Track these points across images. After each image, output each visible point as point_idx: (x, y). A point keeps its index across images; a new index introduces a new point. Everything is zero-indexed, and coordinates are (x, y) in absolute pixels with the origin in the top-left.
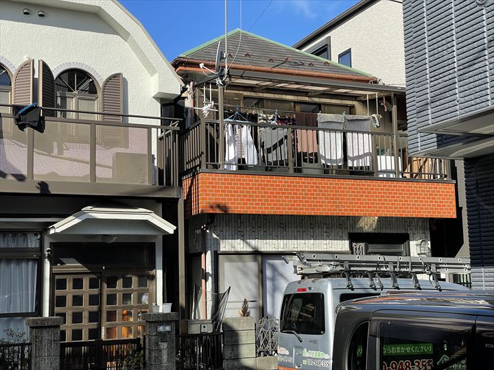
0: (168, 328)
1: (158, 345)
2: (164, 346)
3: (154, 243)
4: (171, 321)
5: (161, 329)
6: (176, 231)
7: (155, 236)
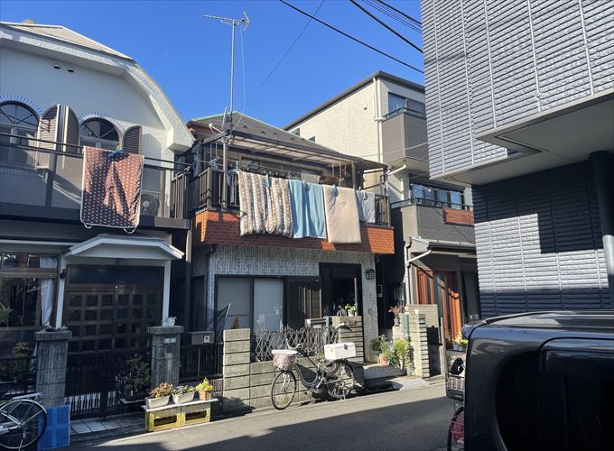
0: (173, 340)
1: (163, 354)
2: (169, 356)
3: (164, 268)
4: (177, 334)
5: (167, 341)
6: (184, 257)
7: (164, 261)
